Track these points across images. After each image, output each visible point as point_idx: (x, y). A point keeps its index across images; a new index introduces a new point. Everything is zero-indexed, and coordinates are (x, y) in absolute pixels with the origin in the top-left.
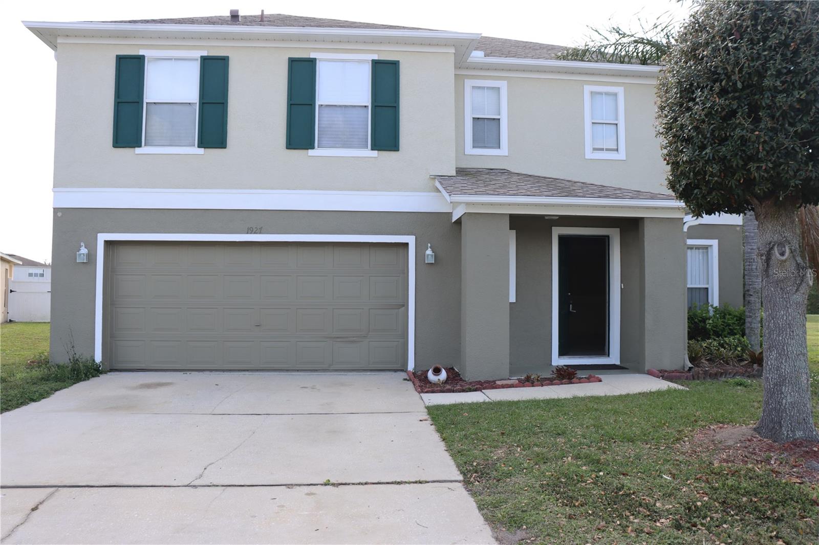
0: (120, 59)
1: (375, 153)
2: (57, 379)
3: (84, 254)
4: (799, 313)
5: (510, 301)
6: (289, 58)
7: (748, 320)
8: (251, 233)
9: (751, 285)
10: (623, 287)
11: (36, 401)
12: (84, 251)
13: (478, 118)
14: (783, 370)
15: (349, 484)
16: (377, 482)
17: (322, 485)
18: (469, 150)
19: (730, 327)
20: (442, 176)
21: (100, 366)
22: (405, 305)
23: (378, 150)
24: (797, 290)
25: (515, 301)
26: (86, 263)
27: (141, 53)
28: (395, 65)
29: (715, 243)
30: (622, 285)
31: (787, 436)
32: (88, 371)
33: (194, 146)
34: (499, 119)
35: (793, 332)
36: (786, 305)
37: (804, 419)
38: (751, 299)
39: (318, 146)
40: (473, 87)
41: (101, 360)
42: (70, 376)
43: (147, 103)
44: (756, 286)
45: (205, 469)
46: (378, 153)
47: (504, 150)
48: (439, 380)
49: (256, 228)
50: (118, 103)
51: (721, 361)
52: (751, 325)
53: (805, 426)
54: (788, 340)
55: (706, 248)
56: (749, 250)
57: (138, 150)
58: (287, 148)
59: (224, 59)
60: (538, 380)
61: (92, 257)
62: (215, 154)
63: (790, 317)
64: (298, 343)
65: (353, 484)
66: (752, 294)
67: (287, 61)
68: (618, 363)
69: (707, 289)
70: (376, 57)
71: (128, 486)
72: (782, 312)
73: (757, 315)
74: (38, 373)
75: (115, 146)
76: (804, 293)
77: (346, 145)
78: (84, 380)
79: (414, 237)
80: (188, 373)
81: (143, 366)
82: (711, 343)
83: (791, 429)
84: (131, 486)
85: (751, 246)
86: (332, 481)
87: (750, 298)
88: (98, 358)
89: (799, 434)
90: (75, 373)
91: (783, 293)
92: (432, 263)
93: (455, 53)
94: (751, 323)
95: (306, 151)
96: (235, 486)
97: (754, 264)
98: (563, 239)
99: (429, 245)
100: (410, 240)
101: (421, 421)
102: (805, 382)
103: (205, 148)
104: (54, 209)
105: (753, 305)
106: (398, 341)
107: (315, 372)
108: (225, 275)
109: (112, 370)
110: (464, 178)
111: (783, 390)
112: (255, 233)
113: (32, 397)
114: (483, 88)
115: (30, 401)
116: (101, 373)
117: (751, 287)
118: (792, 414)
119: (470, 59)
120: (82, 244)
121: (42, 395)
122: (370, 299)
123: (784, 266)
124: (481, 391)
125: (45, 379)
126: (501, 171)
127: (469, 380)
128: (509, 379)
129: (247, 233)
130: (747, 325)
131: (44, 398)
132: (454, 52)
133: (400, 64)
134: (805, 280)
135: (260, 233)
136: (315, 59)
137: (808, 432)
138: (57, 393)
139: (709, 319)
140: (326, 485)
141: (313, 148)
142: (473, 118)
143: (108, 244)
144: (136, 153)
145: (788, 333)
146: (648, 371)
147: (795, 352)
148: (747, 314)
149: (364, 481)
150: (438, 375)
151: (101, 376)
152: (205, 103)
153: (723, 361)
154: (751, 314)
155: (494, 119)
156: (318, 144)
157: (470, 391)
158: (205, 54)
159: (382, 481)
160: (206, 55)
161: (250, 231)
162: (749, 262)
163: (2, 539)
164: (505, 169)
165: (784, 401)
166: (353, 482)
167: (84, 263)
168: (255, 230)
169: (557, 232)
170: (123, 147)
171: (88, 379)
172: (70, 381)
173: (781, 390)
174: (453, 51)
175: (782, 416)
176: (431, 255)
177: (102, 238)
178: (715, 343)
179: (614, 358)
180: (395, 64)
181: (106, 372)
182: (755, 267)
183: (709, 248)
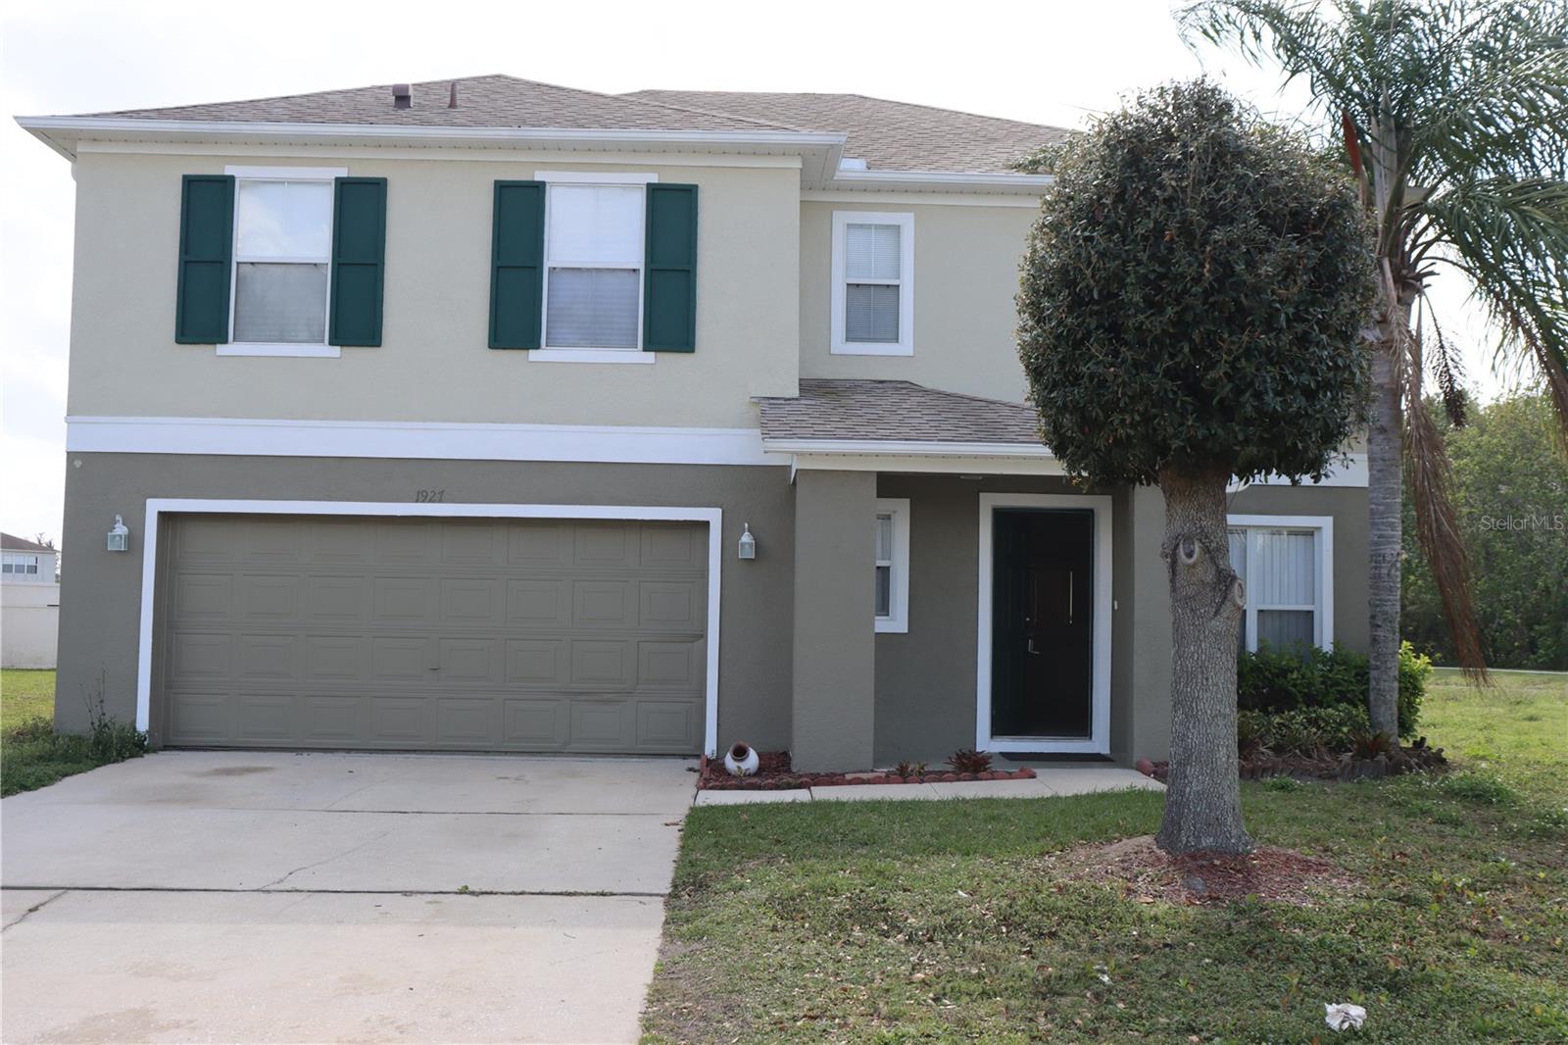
0: (191, 183)
1: (650, 357)
2: (66, 758)
3: (120, 536)
4: (1219, 649)
5: (877, 631)
6: (496, 182)
7: (1373, 674)
8: (423, 501)
9: (1377, 606)
10: (1116, 607)
11: (30, 790)
12: (121, 530)
13: (858, 285)
14: (1190, 741)
15: (496, 893)
16: (538, 891)
17: (456, 893)
18: (839, 344)
19: (1339, 688)
20: (773, 398)
21: (145, 739)
22: (703, 636)
23: (655, 351)
24: (1216, 613)
25: (906, 631)
26: (125, 551)
27: (228, 171)
28: (689, 193)
29: (1326, 523)
30: (1116, 603)
31: (1186, 844)
32: (123, 747)
33: (323, 341)
34: (898, 286)
35: (1207, 679)
36: (1198, 637)
37: (1217, 819)
38: (1378, 633)
39: (547, 343)
40: (849, 226)
41: (147, 728)
42: (90, 754)
43: (238, 263)
44: (1388, 608)
45: (290, 874)
46: (656, 357)
47: (906, 346)
48: (739, 768)
49: (432, 491)
50: (186, 262)
51: (1297, 751)
52: (1378, 684)
53: (1219, 829)
54: (1199, 692)
55: (1309, 533)
56: (1376, 539)
57: (221, 349)
58: (491, 347)
59: (378, 184)
60: (920, 772)
61: (135, 542)
62: (360, 356)
63: (1204, 656)
64: (508, 702)
65: (503, 893)
66: (1380, 623)
67: (492, 187)
68: (1106, 750)
69: (1310, 613)
70: (654, 179)
71: (169, 890)
72: (1192, 648)
73: (1389, 665)
74: (34, 749)
75: (178, 341)
76: (1228, 618)
77: (596, 341)
78: (115, 761)
79: (720, 510)
80: (305, 754)
81: (223, 741)
82: (1294, 717)
83: (1194, 834)
84: (173, 890)
85: (1379, 530)
86: (471, 889)
87: (1376, 631)
88: (143, 724)
89: (1207, 842)
90: (100, 748)
91: (1193, 618)
92: (751, 559)
93: (801, 170)
94: (1378, 681)
95: (526, 352)
96: (328, 891)
97: (1383, 565)
98: (1000, 516)
99: (746, 525)
100: (713, 516)
101: (667, 825)
102: (1224, 759)
103: (341, 346)
104: (68, 453)
105: (1382, 645)
106: (691, 702)
107: (536, 756)
108: (376, 578)
109: (167, 748)
110: (813, 402)
111: (1188, 772)
112: (431, 501)
113: (24, 783)
114: (869, 226)
115: (21, 789)
116: (147, 751)
117: (1378, 610)
118: (1199, 809)
119: (838, 173)
120: (118, 518)
121: (40, 780)
122: (639, 624)
123: (1193, 574)
124: (809, 788)
125: (45, 758)
126: (899, 386)
127: (799, 771)
128: (873, 771)
129: (417, 501)
130: (1373, 683)
131: (43, 786)
132: (801, 167)
133: (699, 190)
134: (1229, 597)
135: (440, 501)
136: (543, 184)
137: (1222, 839)
138: (68, 780)
139: (1292, 672)
140: (461, 893)
141: (537, 346)
142: (848, 285)
143: (164, 517)
144: (218, 353)
145: (1200, 681)
146: (1137, 763)
147: (1209, 712)
148: (1373, 662)
149: (519, 891)
150: (742, 760)
151: (145, 755)
152: (343, 264)
153: (1301, 751)
154: (1378, 663)
155: (888, 286)
156: (547, 338)
157: (789, 789)
158: (343, 173)
159: (545, 891)
160: (345, 175)
161: (422, 497)
162: (1376, 562)
163: (4, 929)
164: (906, 382)
165: (1188, 789)
166: (503, 891)
167: (120, 551)
168: (430, 495)
169: (988, 502)
170: (195, 343)
171: (123, 759)
172: (89, 762)
173: (1184, 772)
174: (799, 165)
175: (1183, 812)
176: (748, 544)
177: (154, 506)
178: (1300, 718)
179: (1100, 741)
180: (690, 191)
181: (155, 750)
182: (1386, 572)
183: (1315, 533)
